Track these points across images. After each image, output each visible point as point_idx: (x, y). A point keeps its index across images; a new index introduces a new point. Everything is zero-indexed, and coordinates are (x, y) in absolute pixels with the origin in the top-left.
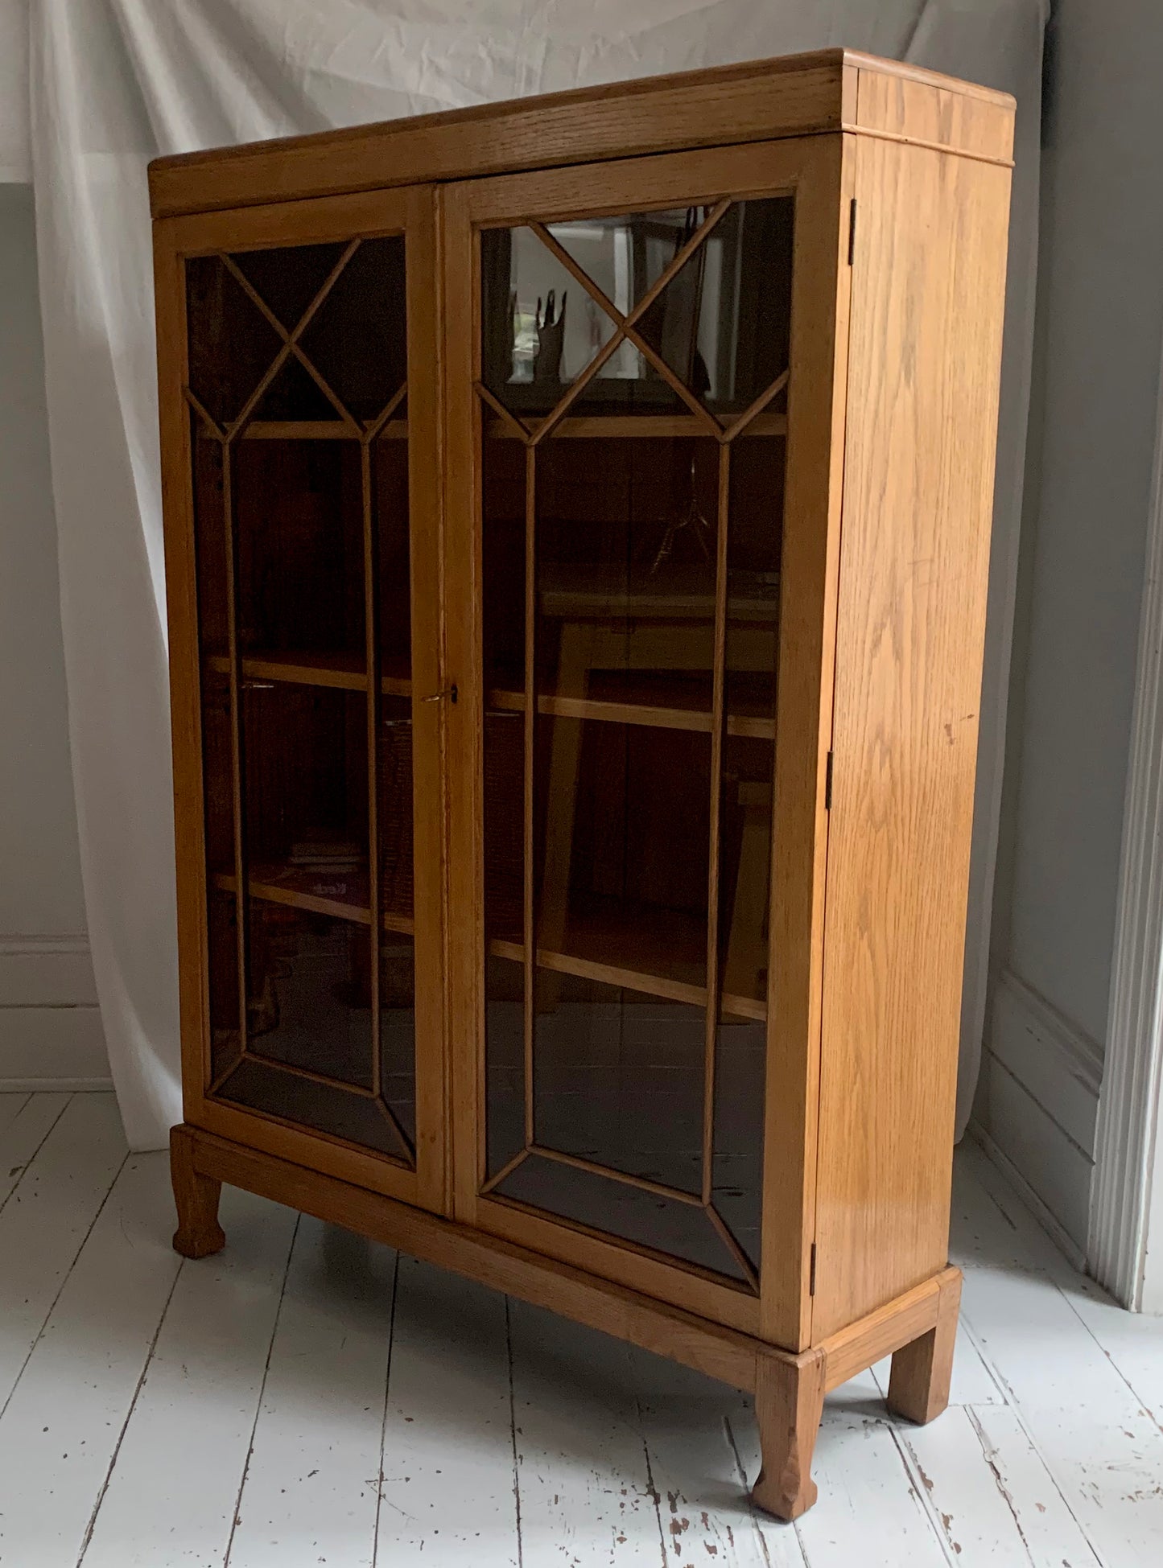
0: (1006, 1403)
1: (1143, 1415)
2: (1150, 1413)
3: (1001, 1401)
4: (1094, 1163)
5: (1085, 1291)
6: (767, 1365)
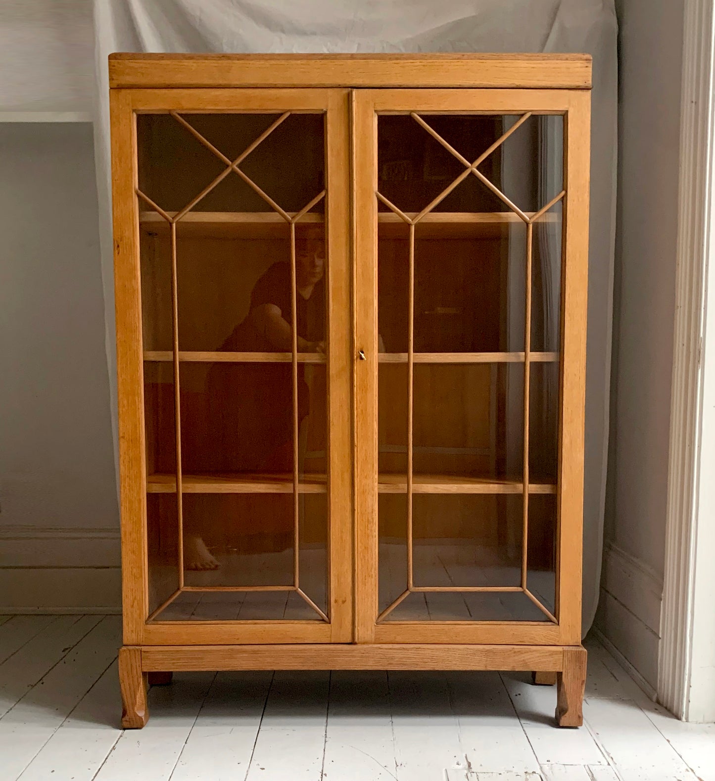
0: (609, 764)
1: (688, 771)
2: (692, 770)
3: (607, 763)
4: (660, 638)
5: (655, 710)
6: (569, 654)
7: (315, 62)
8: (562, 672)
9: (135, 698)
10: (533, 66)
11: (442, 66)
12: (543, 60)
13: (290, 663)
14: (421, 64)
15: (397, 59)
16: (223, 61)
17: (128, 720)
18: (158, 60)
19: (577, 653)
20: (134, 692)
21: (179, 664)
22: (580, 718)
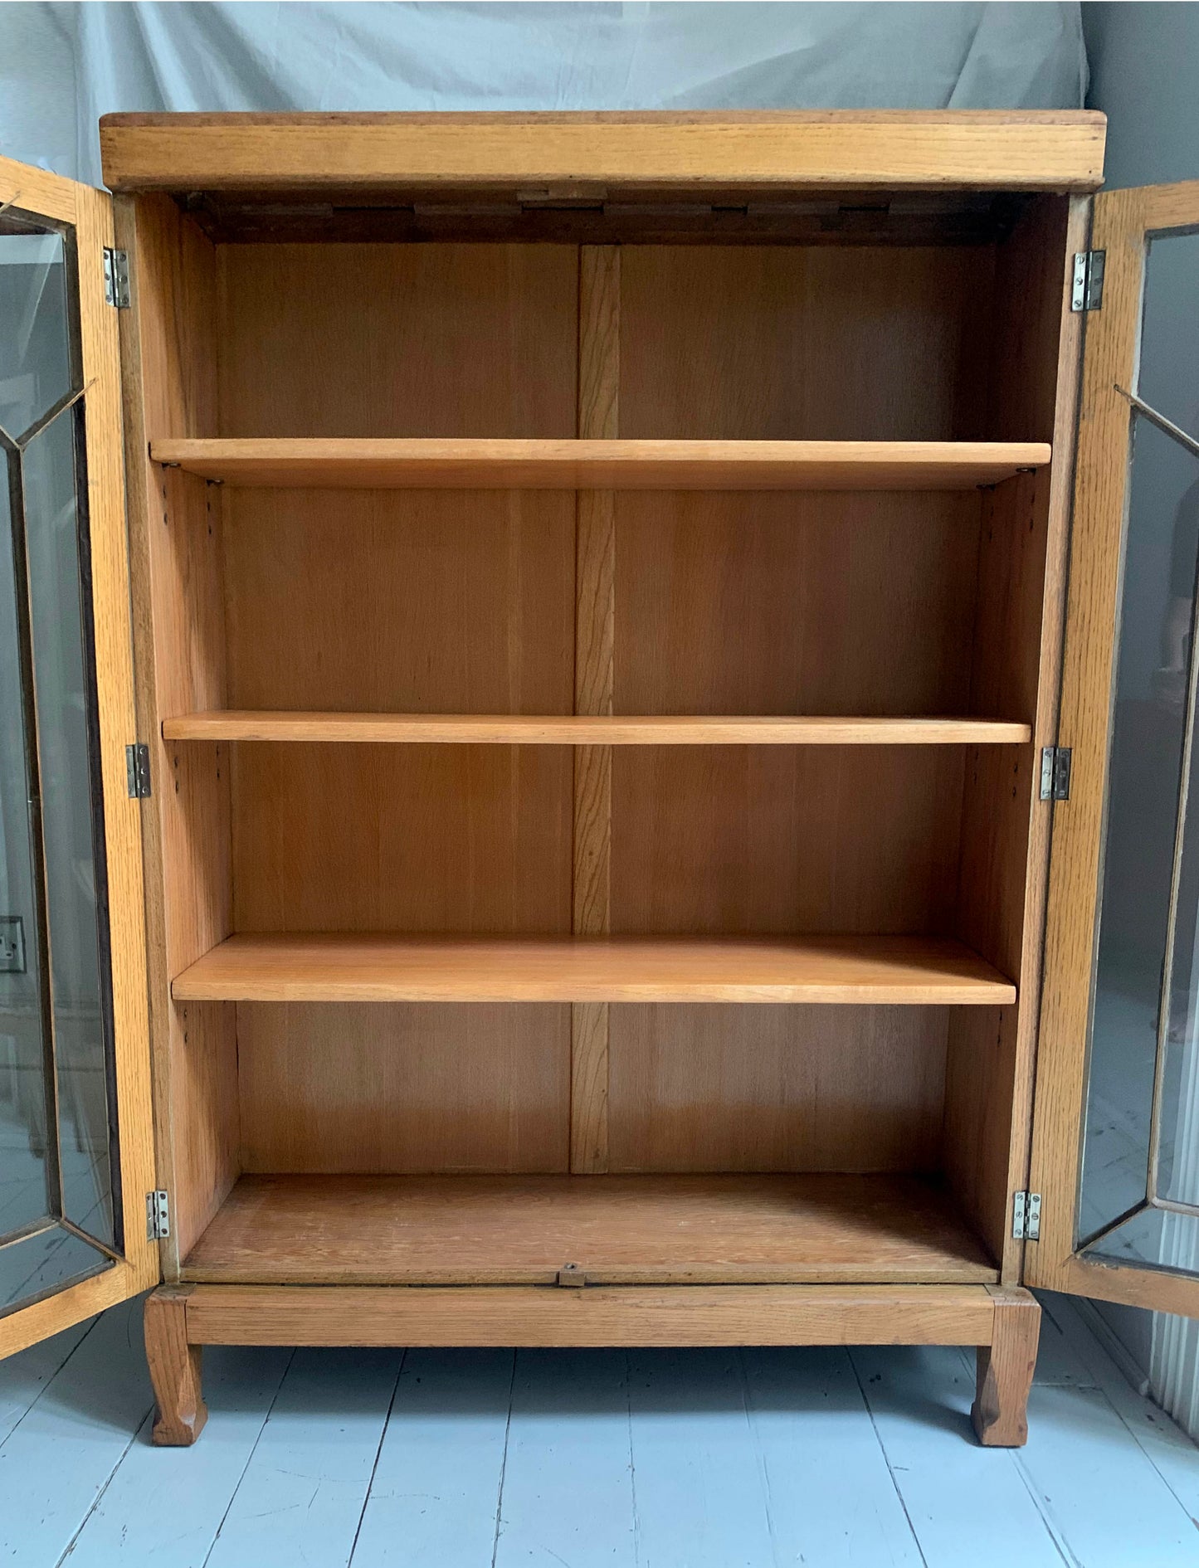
6: (1006, 1315)
7: (522, 128)
8: (990, 1348)
9: (177, 1392)
10: (979, 135)
11: (786, 136)
12: (1002, 124)
14: (740, 132)
15: (692, 122)
16: (331, 128)
17: (164, 1430)
18: (200, 126)
19: (1022, 1311)
20: (175, 1380)
21: (255, 1332)
22: (1022, 1430)
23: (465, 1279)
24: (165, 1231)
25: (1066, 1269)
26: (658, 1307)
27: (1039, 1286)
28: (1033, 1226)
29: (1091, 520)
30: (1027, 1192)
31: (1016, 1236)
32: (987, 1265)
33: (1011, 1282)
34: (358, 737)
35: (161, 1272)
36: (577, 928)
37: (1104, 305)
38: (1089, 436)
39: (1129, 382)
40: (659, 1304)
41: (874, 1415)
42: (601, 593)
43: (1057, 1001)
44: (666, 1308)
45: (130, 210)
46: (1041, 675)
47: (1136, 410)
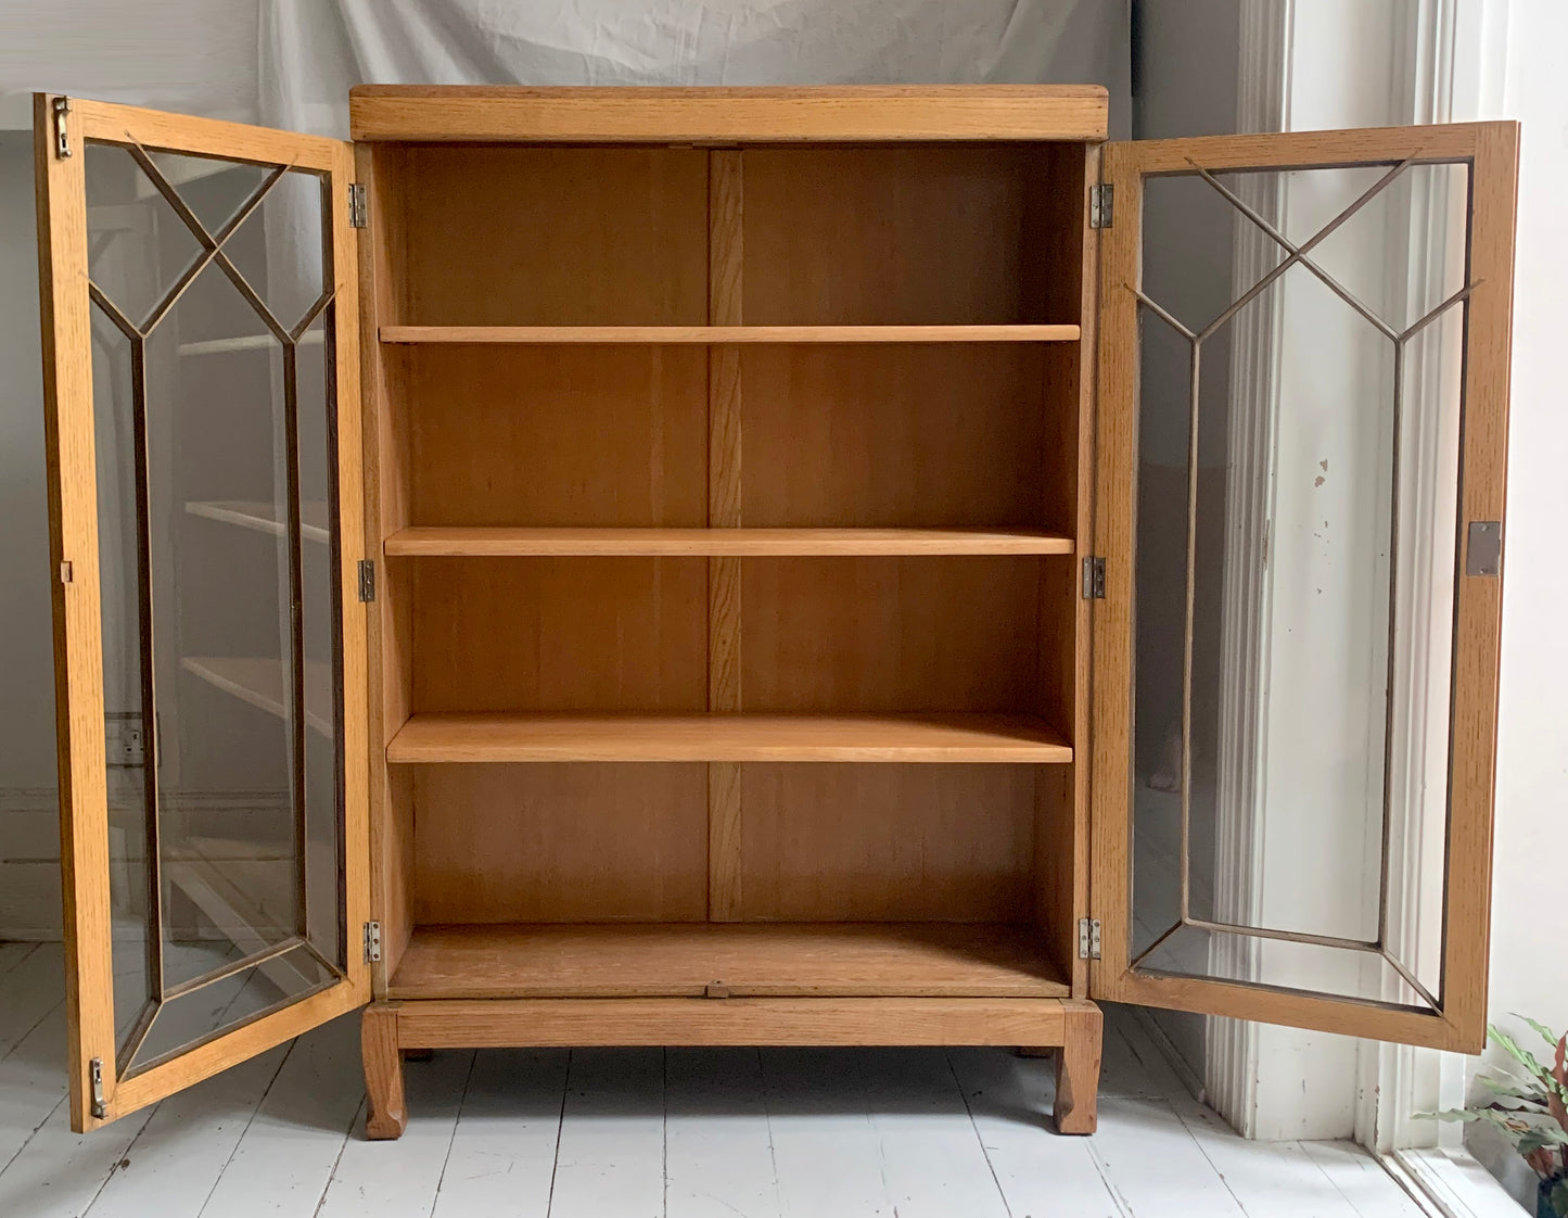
5: (1203, 1118)
6: (1075, 1019)
8: (1062, 1048)
9: (388, 1090)
10: (1015, 105)
11: (871, 106)
12: (1031, 97)
13: (631, 1035)
15: (800, 97)
17: (376, 1125)
18: (427, 97)
19: (1088, 1016)
20: (386, 1079)
21: (455, 1036)
22: (1092, 1120)
23: (628, 992)
24: (376, 956)
25: (1123, 983)
26: (791, 1012)
27: (1103, 999)
28: (1096, 948)
29: (1112, 384)
30: (1089, 919)
31: (1082, 956)
32: (1059, 982)
33: (1080, 996)
34: (542, 552)
35: (372, 991)
36: (713, 706)
37: (1114, 225)
38: (1107, 322)
39: (1134, 284)
40: (792, 1009)
41: (974, 1117)
42: (730, 427)
43: (1104, 758)
44: (797, 1012)
45: (368, 155)
46: (1079, 502)
47: (1140, 302)
